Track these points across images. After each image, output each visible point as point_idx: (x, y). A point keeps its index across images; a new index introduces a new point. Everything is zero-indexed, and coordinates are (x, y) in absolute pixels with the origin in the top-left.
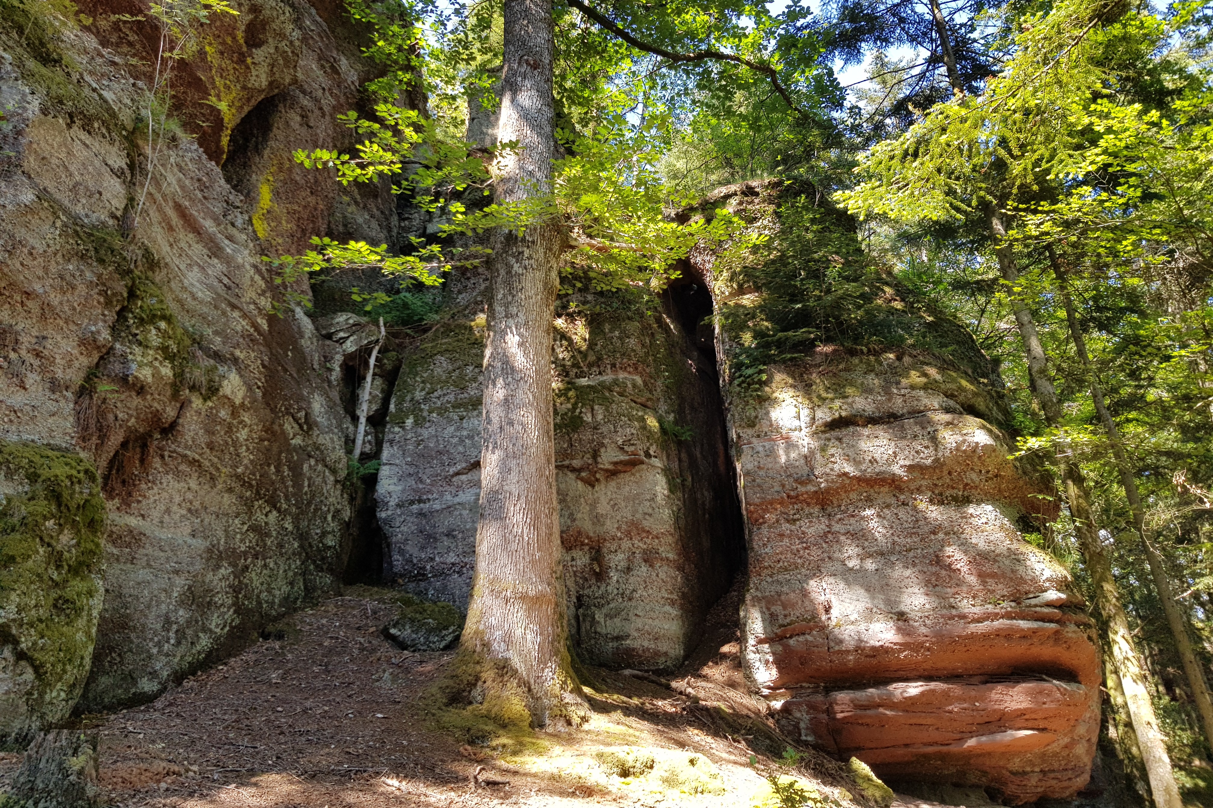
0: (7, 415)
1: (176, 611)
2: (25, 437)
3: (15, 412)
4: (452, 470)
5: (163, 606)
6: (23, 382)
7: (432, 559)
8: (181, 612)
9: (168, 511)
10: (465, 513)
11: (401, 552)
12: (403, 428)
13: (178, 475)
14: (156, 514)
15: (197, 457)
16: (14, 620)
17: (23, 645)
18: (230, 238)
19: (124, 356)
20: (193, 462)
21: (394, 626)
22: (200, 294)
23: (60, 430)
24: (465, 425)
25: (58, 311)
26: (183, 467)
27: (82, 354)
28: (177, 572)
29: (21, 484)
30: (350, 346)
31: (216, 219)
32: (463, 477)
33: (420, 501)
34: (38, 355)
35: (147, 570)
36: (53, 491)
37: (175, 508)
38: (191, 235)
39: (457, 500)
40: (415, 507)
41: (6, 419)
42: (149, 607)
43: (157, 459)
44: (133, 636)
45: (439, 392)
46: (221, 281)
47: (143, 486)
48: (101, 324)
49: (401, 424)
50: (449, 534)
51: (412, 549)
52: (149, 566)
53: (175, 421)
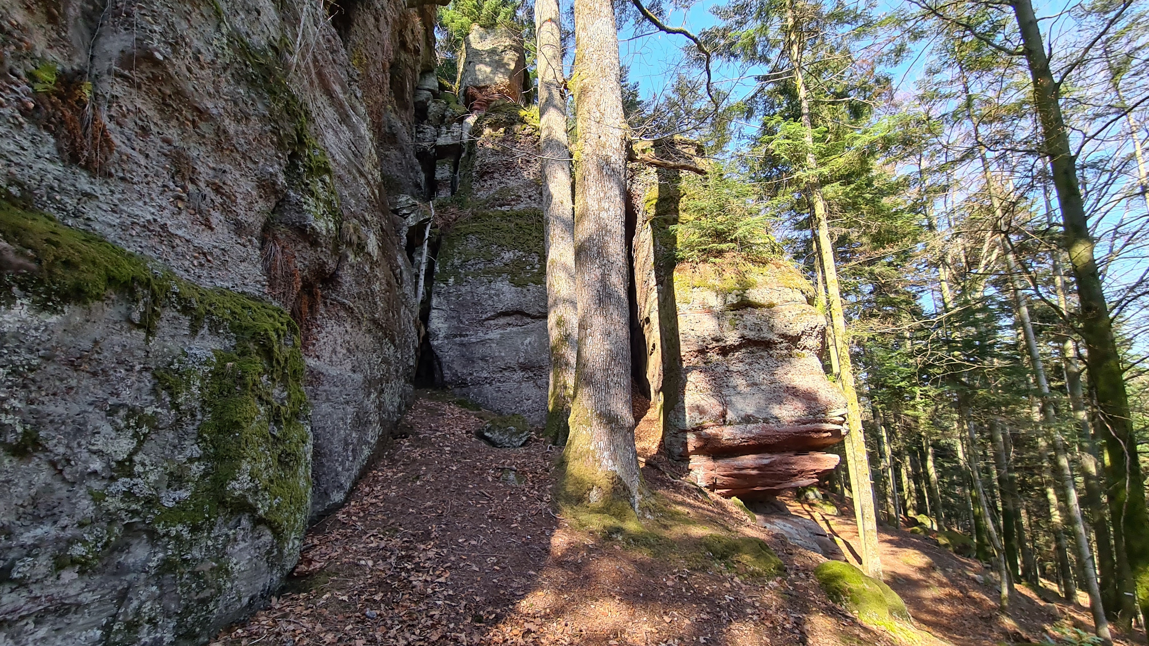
0: (195, 258)
1: (351, 435)
2: (219, 283)
3: (204, 254)
4: (484, 316)
5: (342, 432)
6: (207, 220)
7: (471, 374)
8: (354, 435)
9: (334, 351)
10: (494, 345)
11: (450, 368)
12: (447, 285)
13: (339, 320)
14: (326, 355)
15: (352, 305)
16: (249, 489)
17: (261, 512)
18: (353, 108)
19: (299, 204)
20: (349, 310)
21: (488, 431)
22: (337, 157)
23: (252, 278)
24: (493, 286)
25: (234, 142)
26: (342, 313)
27: (261, 197)
28: (347, 403)
29: (227, 337)
30: (411, 221)
31: (343, 87)
32: (492, 322)
33: (461, 336)
34: (217, 190)
35: (327, 404)
36: (264, 345)
37: (339, 348)
38: (325, 97)
39: (487, 337)
40: (458, 339)
41: (196, 263)
42: (333, 435)
43: (321, 306)
44: (324, 460)
45: (473, 262)
46: (350, 148)
47: (315, 330)
48: (276, 166)
49: (446, 281)
50: (483, 359)
51: (457, 367)
52: (328, 400)
53: (334, 273)
